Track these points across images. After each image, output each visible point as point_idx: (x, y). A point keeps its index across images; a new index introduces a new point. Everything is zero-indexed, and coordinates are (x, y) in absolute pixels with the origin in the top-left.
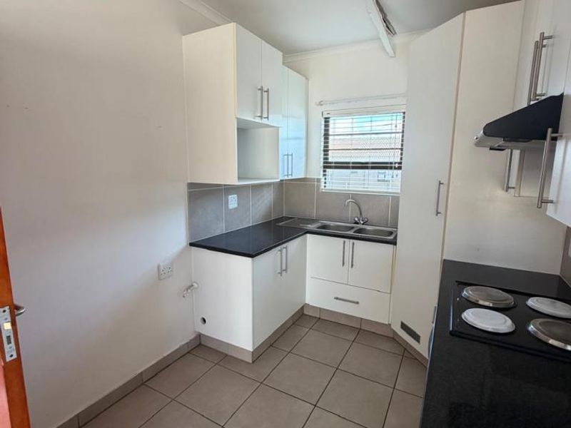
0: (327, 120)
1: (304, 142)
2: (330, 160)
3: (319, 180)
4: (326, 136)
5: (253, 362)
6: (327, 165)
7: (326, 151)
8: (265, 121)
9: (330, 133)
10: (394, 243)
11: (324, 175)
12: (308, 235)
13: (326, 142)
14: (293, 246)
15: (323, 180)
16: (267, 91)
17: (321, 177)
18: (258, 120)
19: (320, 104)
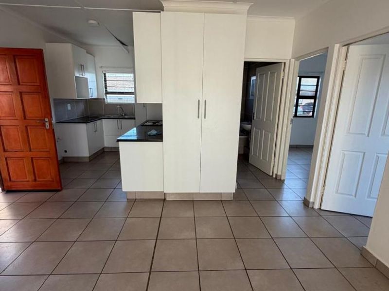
0: (105, 75)
1: (95, 83)
2: (108, 91)
3: (104, 99)
4: (105, 80)
5: (90, 161)
6: (107, 93)
7: (106, 87)
8: (83, 76)
9: (107, 79)
10: (135, 119)
11: (106, 97)
12: (103, 120)
13: (106, 83)
14: (98, 122)
15: (106, 99)
16: (83, 65)
17: (105, 97)
18: (81, 76)
19: (101, 67)
